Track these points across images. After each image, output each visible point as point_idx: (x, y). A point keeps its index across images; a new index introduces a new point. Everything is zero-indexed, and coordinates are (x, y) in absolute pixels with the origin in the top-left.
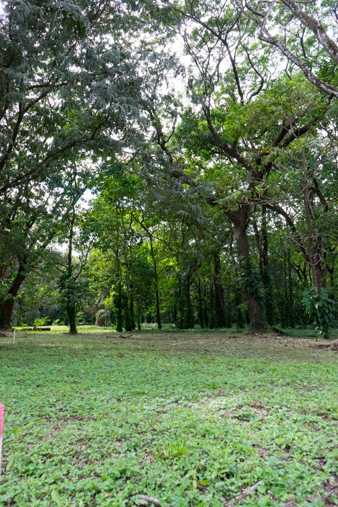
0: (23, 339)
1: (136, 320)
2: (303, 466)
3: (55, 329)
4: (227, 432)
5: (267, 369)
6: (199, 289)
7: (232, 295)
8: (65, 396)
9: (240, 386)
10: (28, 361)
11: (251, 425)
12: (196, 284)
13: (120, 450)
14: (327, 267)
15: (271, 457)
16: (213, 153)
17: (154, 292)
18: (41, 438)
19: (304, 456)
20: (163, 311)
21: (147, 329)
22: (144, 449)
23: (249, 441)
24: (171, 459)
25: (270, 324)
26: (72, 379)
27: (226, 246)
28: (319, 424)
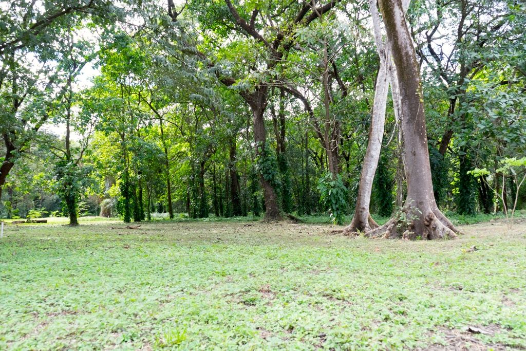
0: (14, 232)
1: (145, 209)
2: (305, 344)
3: (53, 221)
4: (231, 317)
5: (280, 255)
6: (214, 177)
7: (249, 183)
8: (58, 290)
9: (250, 272)
10: (17, 256)
11: (257, 309)
12: (211, 171)
13: (115, 342)
14: (344, 154)
15: (274, 338)
16: (230, 28)
17: (165, 180)
18: (25, 335)
19: (306, 335)
20: (175, 200)
21: (157, 219)
22: (142, 338)
23: (252, 324)
24: (170, 347)
25: (286, 211)
26: (67, 273)
27: (243, 131)
28: (323, 304)
